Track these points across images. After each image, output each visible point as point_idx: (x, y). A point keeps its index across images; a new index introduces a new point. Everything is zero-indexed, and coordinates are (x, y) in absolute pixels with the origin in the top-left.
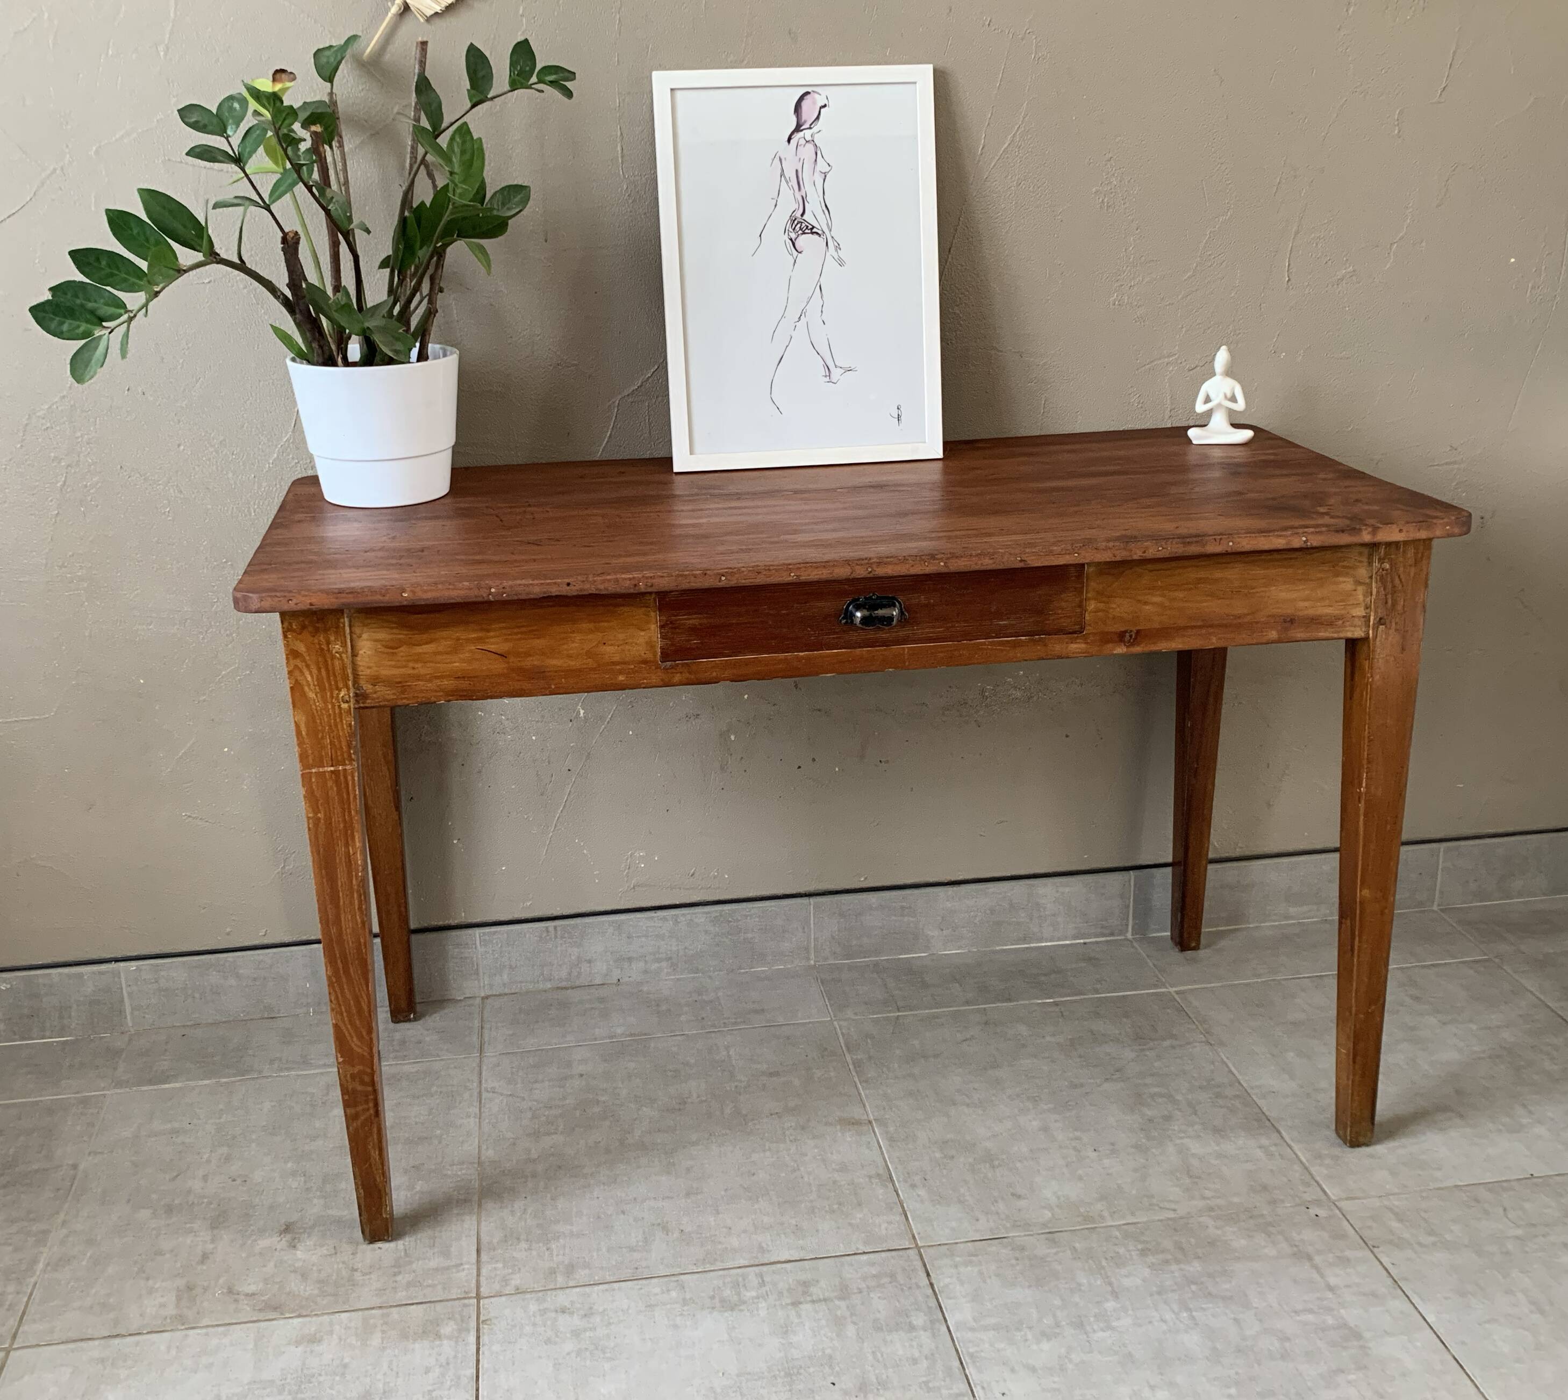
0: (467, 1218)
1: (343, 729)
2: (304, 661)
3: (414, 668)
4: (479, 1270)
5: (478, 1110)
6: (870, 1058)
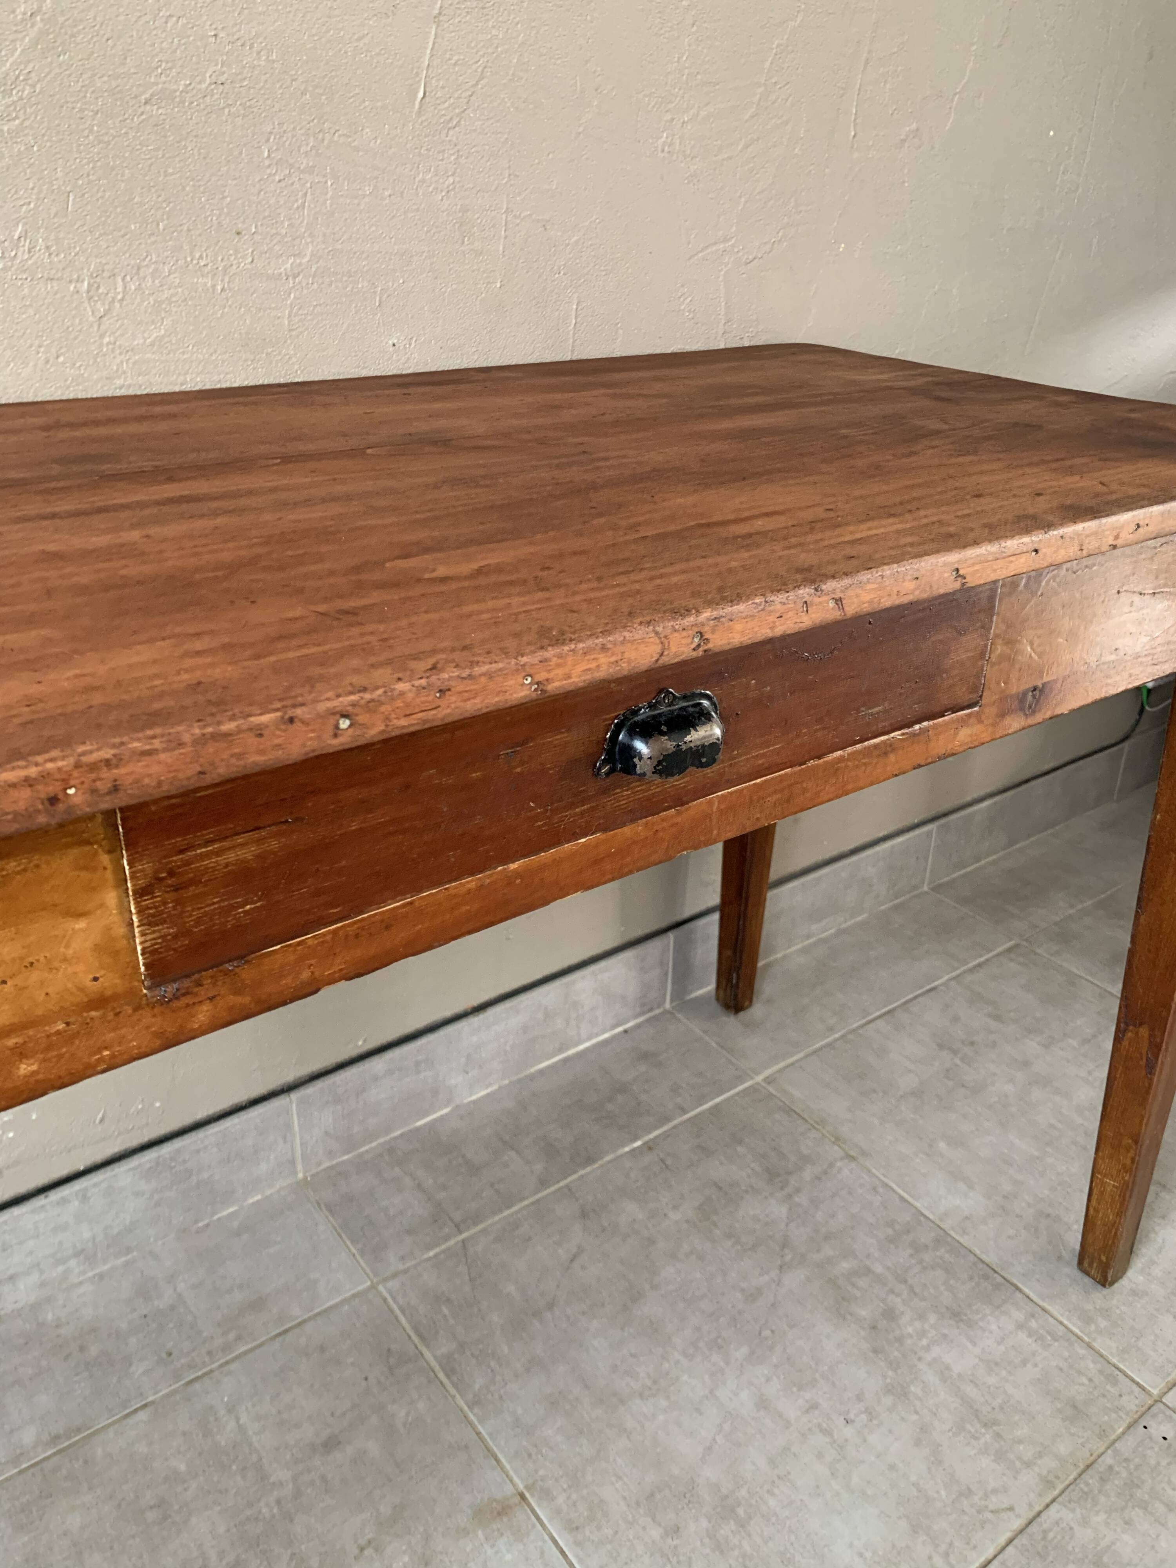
6: (462, 1346)
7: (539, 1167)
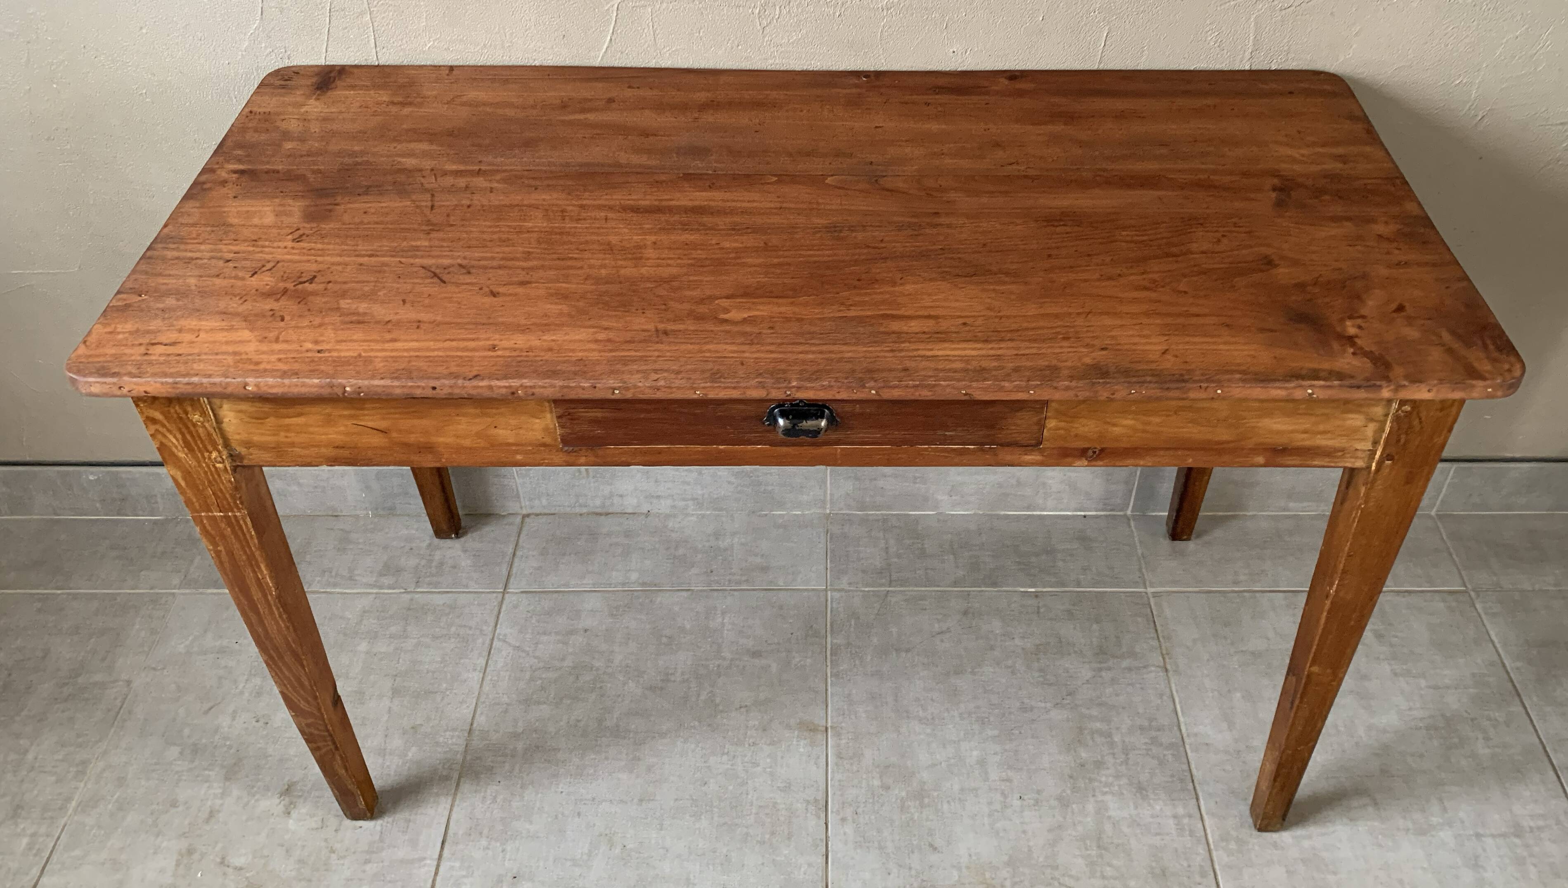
0: (443, 800)
1: (223, 483)
2: (164, 426)
3: (286, 437)
4: (438, 867)
5: (485, 662)
6: (848, 645)
7: (961, 573)
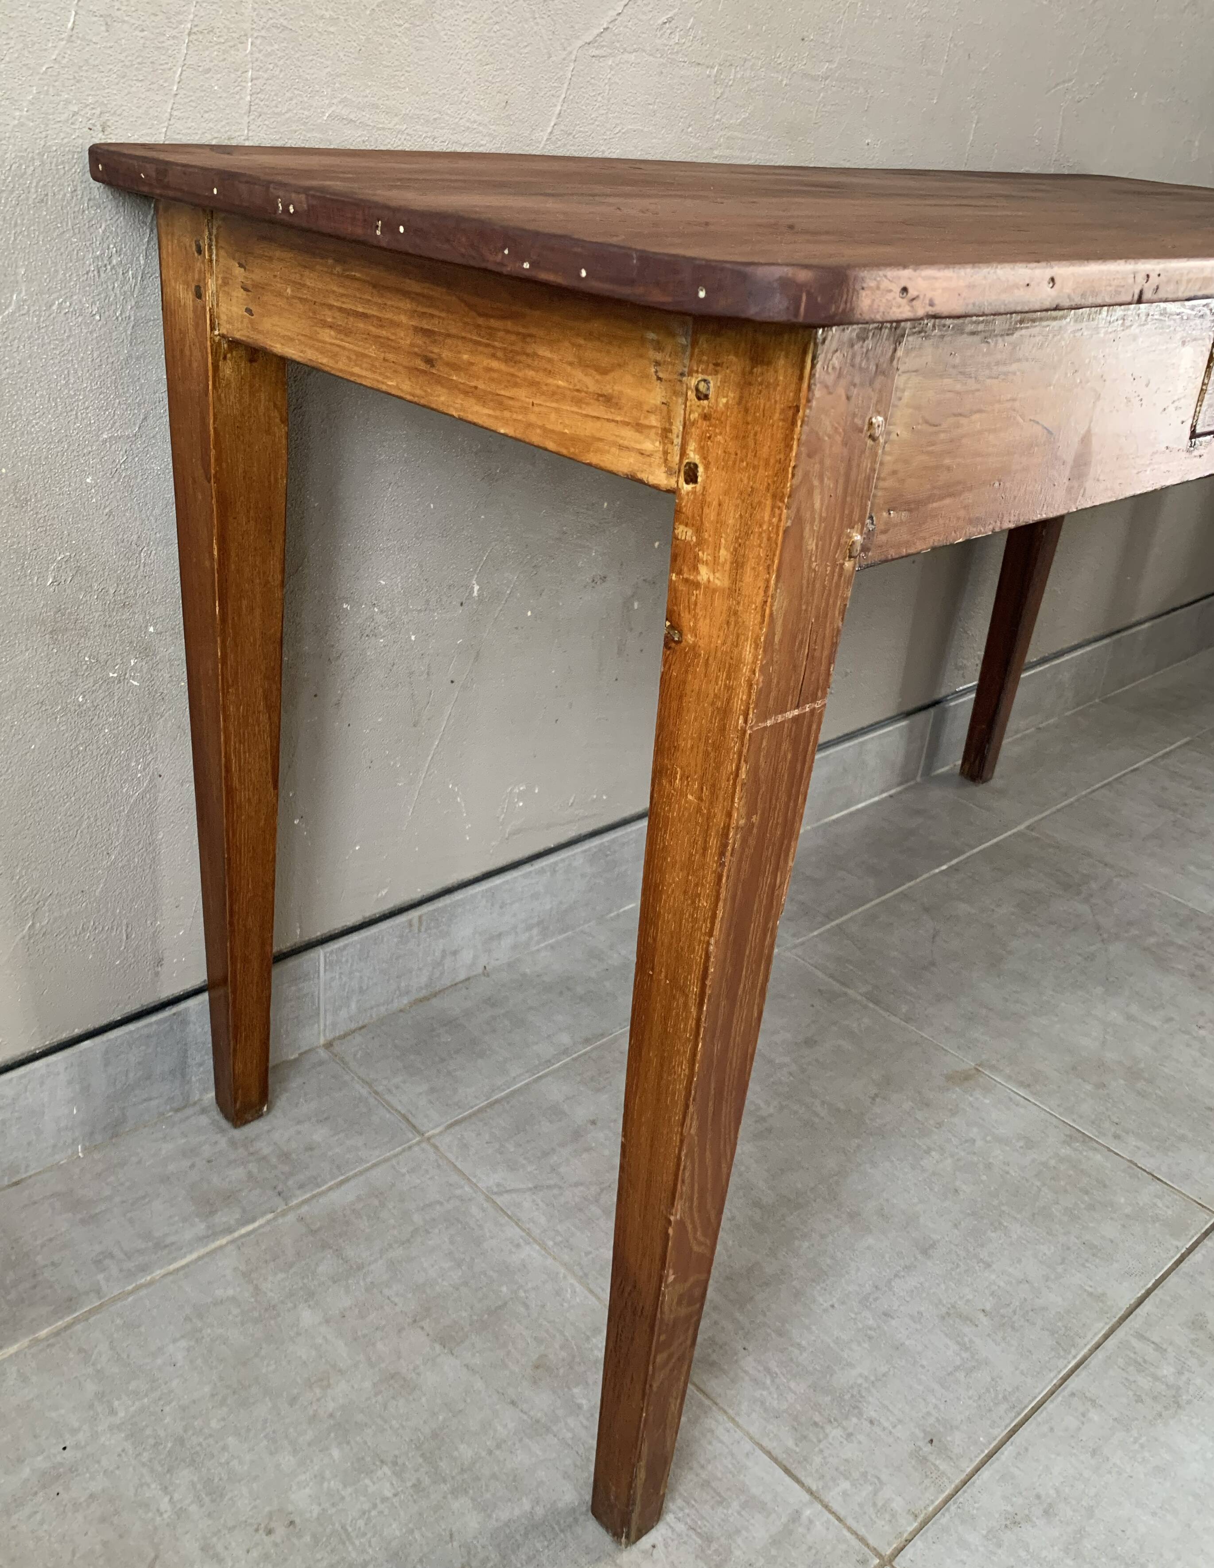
0: (709, 1423)
4: (826, 1507)
5: (518, 1230)
6: (876, 988)
7: (871, 881)
